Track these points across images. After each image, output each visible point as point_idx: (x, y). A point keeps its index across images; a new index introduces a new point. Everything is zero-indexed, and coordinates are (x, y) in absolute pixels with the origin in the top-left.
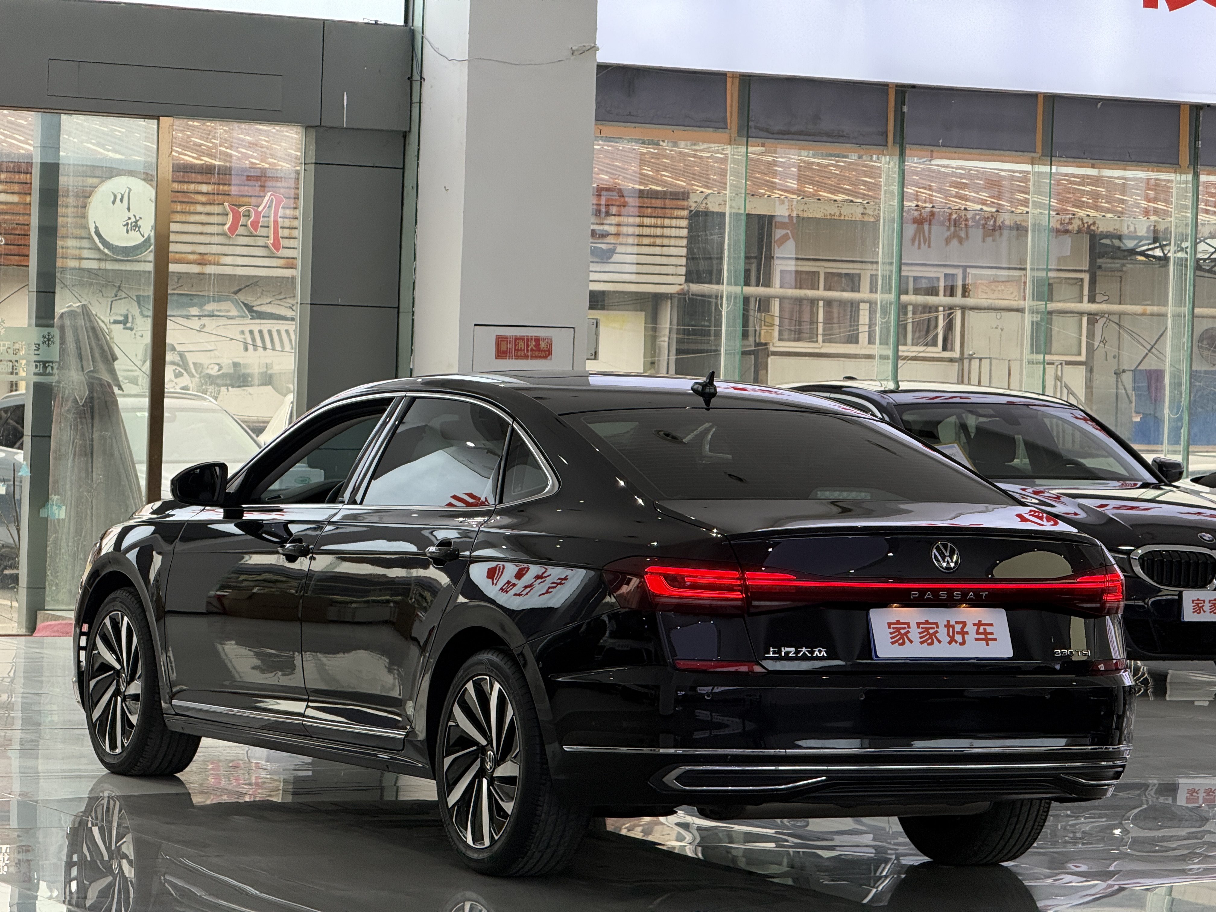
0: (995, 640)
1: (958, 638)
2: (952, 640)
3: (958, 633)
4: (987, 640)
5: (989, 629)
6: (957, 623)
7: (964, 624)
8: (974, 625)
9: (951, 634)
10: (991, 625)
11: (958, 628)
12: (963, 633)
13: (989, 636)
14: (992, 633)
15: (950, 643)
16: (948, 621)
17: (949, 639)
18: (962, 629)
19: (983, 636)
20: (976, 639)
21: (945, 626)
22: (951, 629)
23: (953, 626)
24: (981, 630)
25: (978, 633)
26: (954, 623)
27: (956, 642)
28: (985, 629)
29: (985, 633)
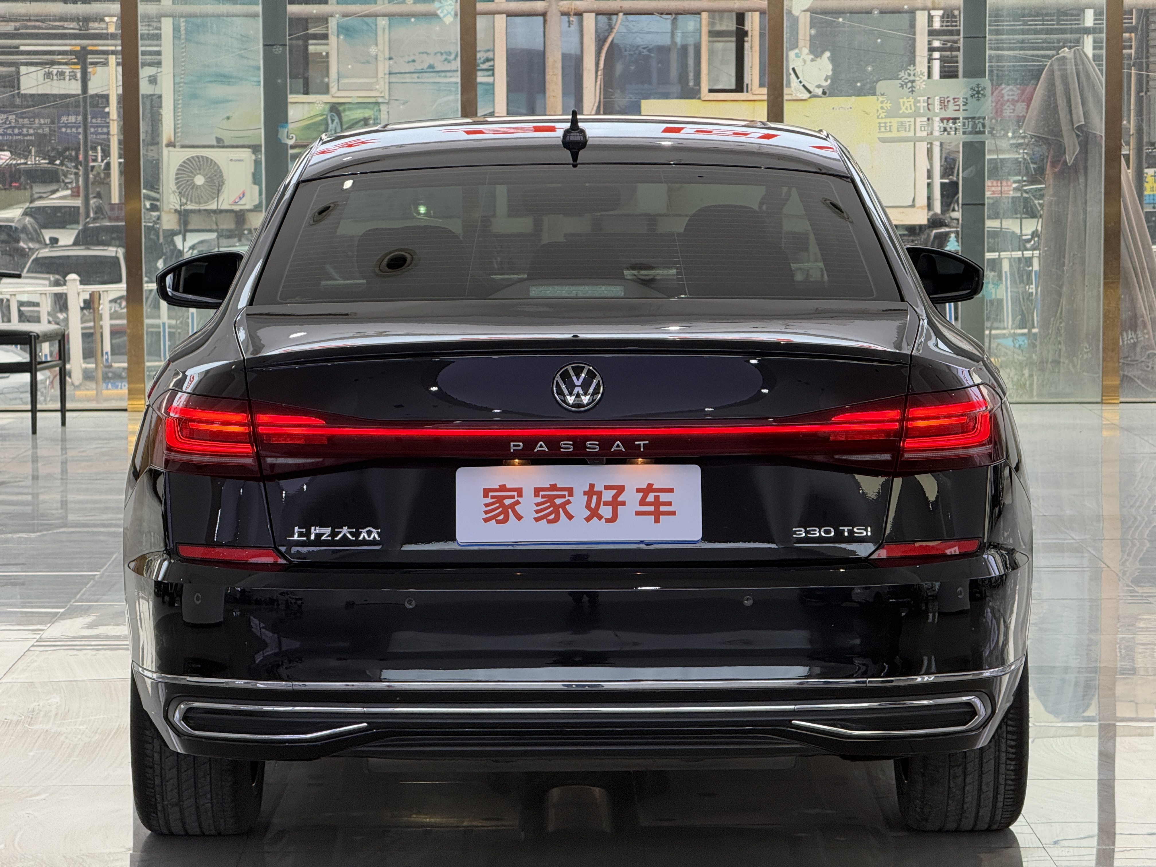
0: (673, 513)
1: (606, 511)
2: (594, 514)
3: (606, 503)
4: (657, 515)
5: (664, 497)
6: (607, 488)
7: (620, 489)
8: (638, 490)
9: (593, 505)
10: (671, 490)
11: (608, 496)
12: (615, 504)
13: (662, 508)
14: (669, 504)
15: (588, 519)
16: (592, 486)
17: (588, 513)
18: (615, 497)
19: (651, 508)
20: (638, 513)
21: (585, 493)
22: (595, 498)
23: (599, 494)
24: (651, 498)
25: (642, 503)
26: (602, 489)
27: (600, 517)
28: (657, 498)
29: (657, 503)
